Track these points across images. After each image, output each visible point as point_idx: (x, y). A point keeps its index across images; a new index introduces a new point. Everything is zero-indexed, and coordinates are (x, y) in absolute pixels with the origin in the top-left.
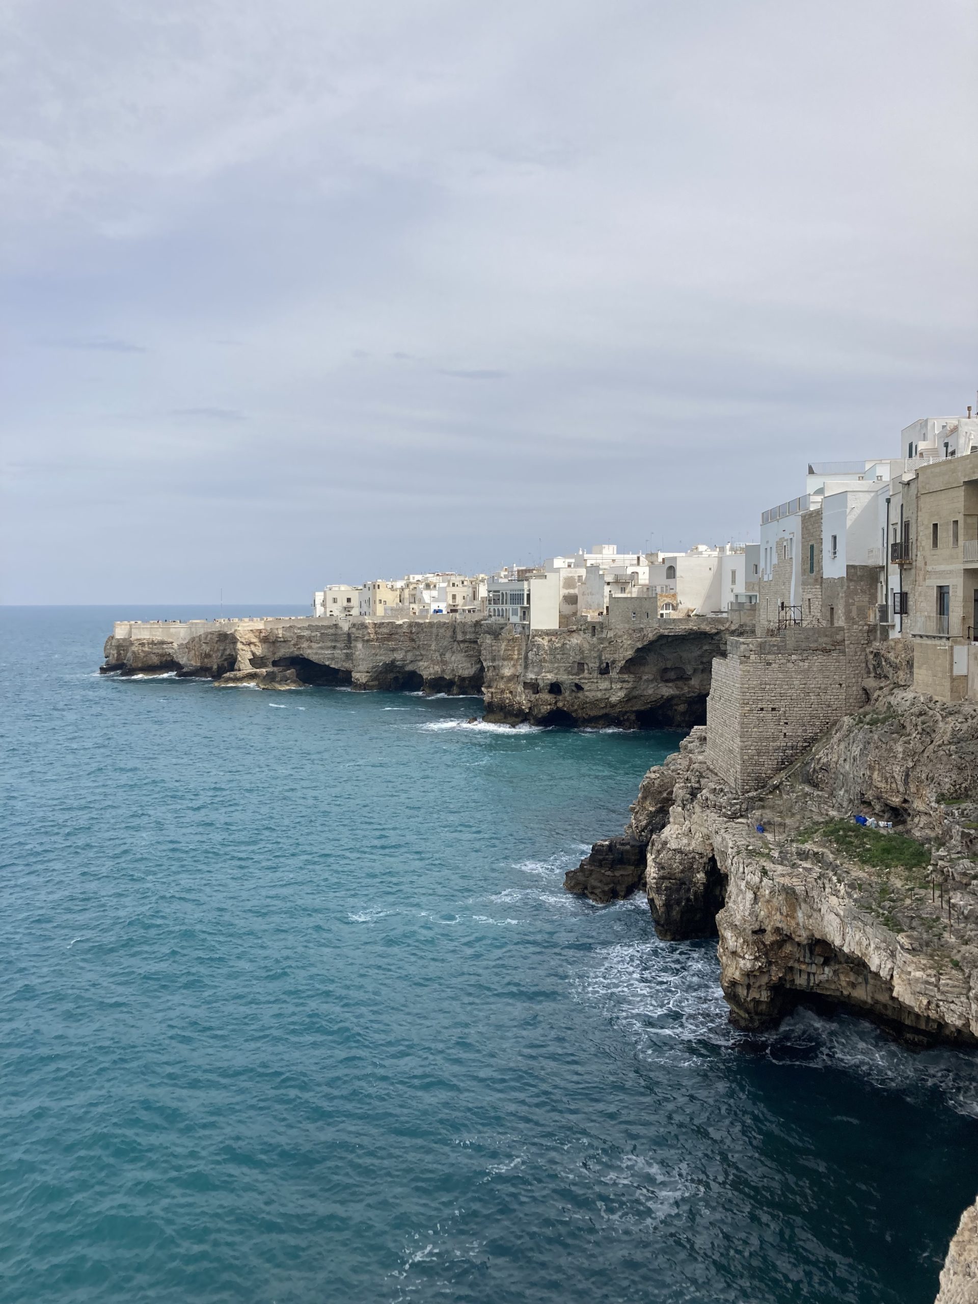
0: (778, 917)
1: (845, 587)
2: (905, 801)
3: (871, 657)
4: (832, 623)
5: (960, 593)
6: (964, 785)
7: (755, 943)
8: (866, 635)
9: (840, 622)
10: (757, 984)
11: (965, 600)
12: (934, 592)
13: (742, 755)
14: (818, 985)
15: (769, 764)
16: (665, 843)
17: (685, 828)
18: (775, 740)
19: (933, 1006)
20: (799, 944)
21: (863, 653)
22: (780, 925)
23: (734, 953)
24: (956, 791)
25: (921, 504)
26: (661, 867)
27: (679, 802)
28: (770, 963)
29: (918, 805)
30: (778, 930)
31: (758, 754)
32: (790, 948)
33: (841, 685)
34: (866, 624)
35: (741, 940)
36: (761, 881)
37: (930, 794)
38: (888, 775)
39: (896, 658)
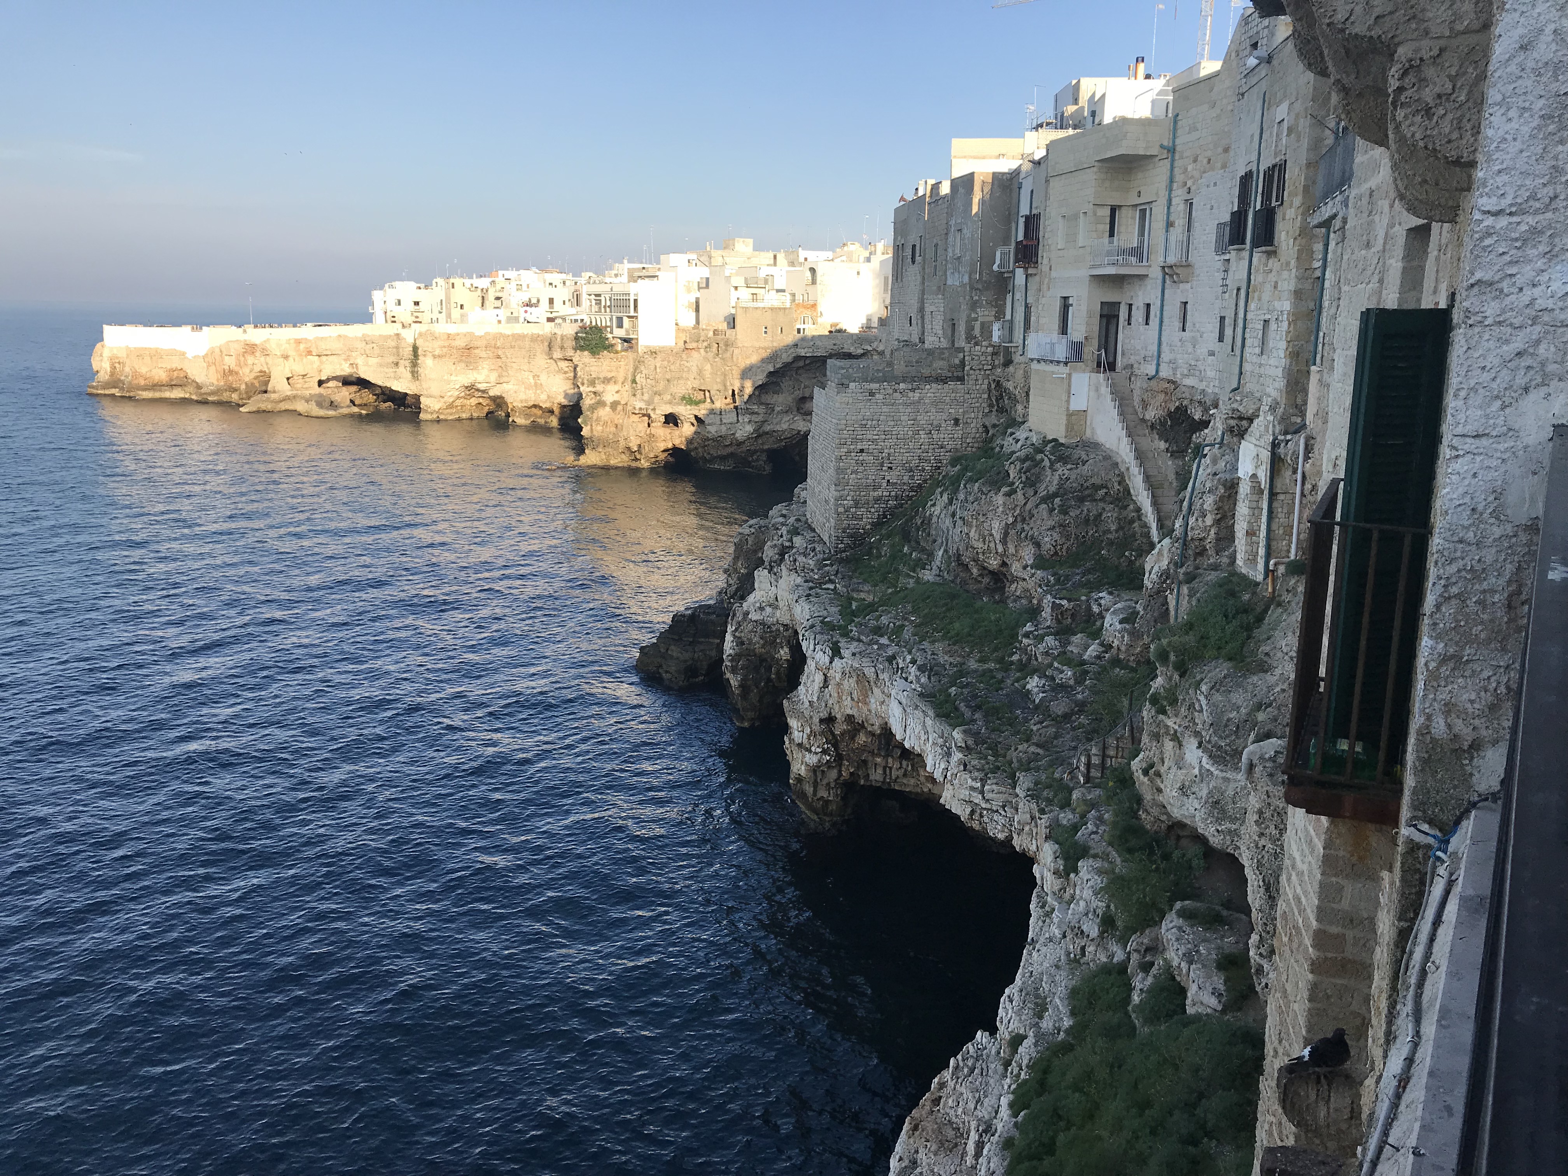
0: (848, 702)
1: (967, 298)
2: (1004, 564)
3: (993, 386)
4: (953, 342)
5: (1084, 308)
6: (1065, 547)
7: (822, 733)
8: (989, 358)
9: (961, 343)
10: (825, 782)
11: (1090, 316)
12: (1057, 305)
13: (837, 505)
14: (895, 781)
15: (867, 518)
16: (747, 613)
17: (772, 594)
18: (876, 488)
19: (976, 816)
20: (872, 734)
21: (986, 382)
22: (850, 712)
23: (800, 745)
24: (1056, 553)
25: (1051, 192)
26: (740, 642)
27: (766, 564)
28: (839, 758)
29: (1015, 568)
30: (850, 718)
31: (857, 504)
32: (864, 739)
33: (957, 422)
34: (991, 345)
35: (808, 730)
36: (831, 662)
37: (1028, 554)
38: (986, 533)
39: (1015, 388)
